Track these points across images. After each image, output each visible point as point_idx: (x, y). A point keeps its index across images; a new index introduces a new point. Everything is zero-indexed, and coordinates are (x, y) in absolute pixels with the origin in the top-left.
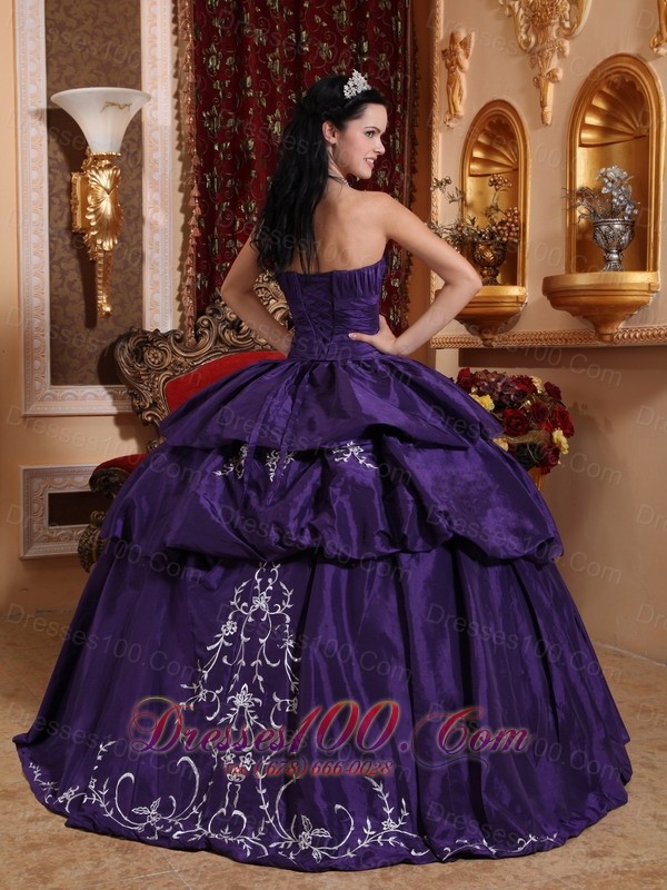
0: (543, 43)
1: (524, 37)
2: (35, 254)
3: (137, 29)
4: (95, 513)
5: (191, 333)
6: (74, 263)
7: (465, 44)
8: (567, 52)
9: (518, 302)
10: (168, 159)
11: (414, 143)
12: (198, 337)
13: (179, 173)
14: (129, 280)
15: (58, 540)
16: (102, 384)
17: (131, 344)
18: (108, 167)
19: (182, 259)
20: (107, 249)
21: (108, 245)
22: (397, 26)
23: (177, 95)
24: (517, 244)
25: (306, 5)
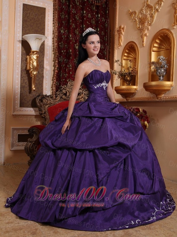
0: (143, 27)
1: (138, 26)
2: (17, 75)
3: (44, 22)
4: (29, 139)
5: (54, 96)
6: (27, 77)
7: (123, 29)
8: (150, 29)
9: (136, 90)
10: (51, 53)
11: (109, 53)
12: (56, 97)
13: (53, 57)
14: (40, 82)
15: (20, 146)
16: (32, 107)
17: (40, 98)
18: (36, 54)
19: (53, 78)
20: (35, 74)
21: (35, 73)
22: (106, 25)
23: (53, 39)
24: (136, 76)
25: (85, 19)
